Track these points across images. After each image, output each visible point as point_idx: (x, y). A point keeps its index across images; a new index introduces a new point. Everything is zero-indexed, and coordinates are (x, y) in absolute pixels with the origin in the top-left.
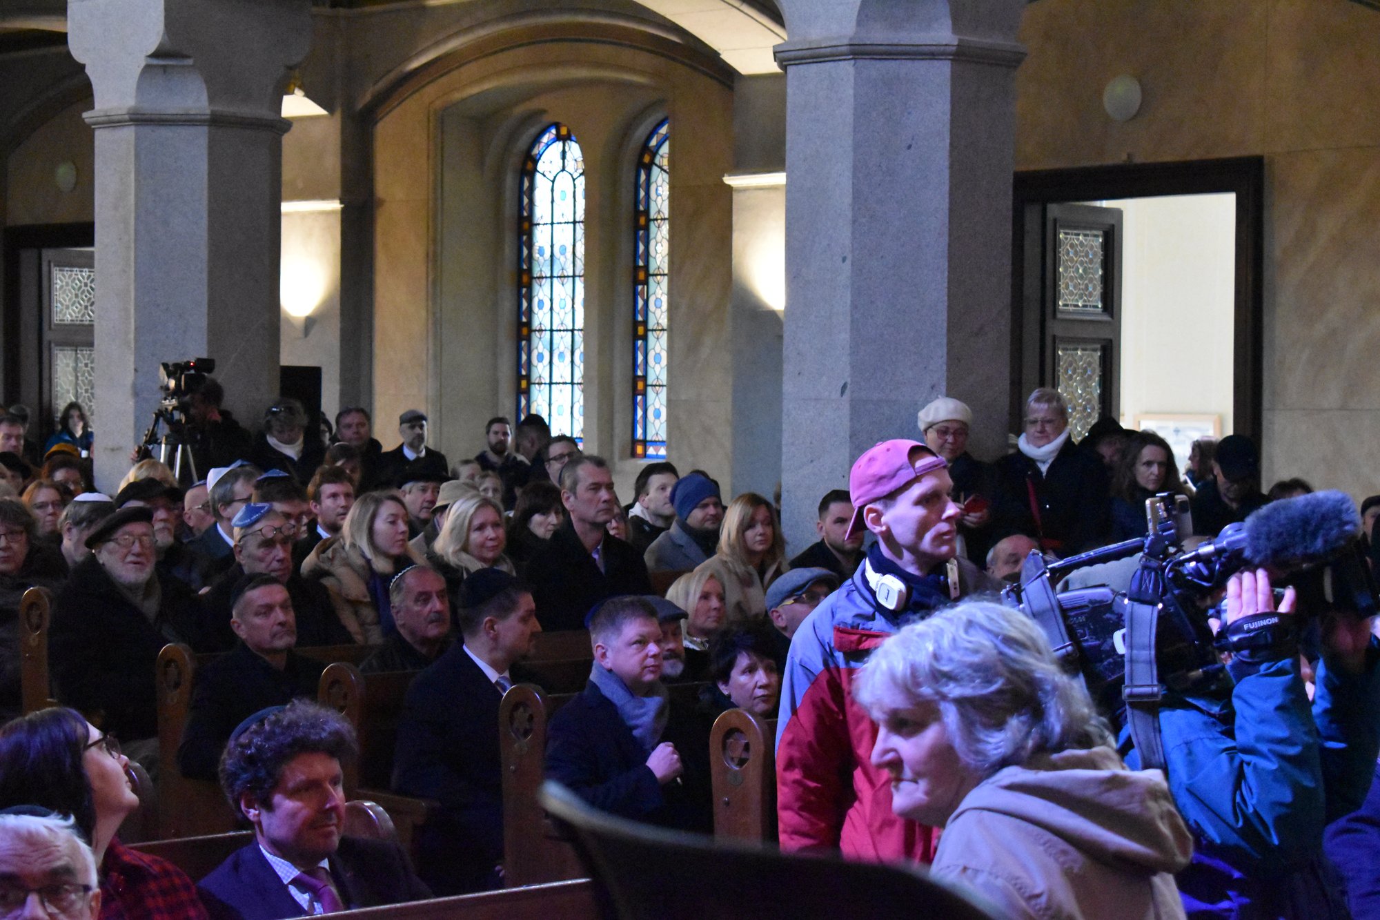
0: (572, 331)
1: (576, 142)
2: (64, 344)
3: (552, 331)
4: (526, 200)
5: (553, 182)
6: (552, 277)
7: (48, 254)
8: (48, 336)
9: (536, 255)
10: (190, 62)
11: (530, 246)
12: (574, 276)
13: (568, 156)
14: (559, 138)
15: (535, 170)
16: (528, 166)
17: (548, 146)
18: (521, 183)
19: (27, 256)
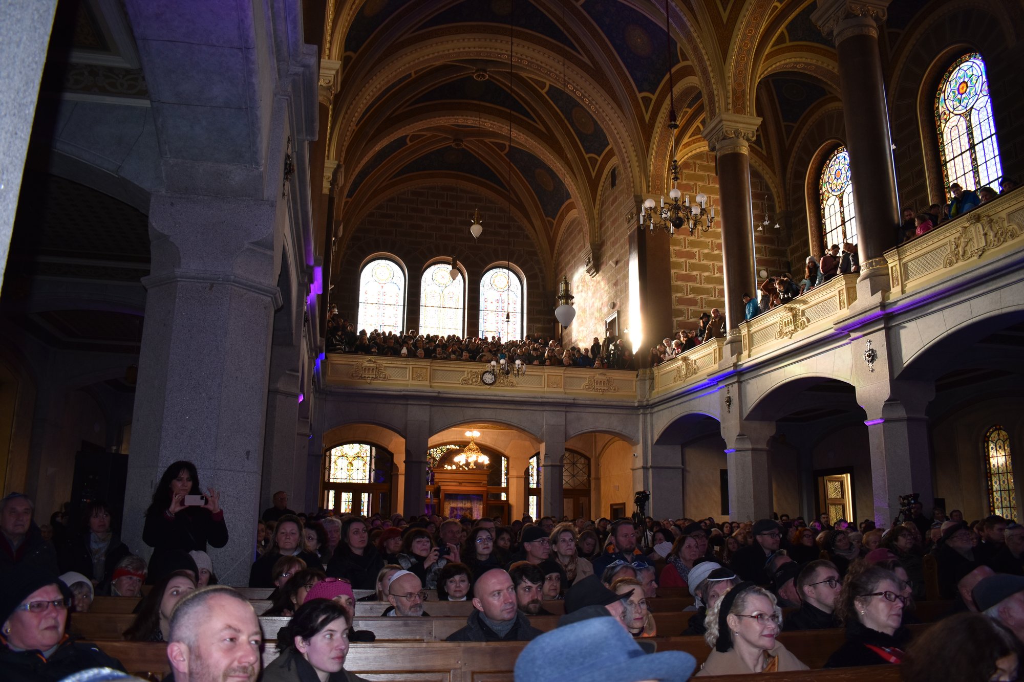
0: (1009, 490)
1: (1004, 430)
2: (832, 504)
3: (1001, 491)
4: (986, 450)
5: (996, 443)
6: (999, 474)
7: (826, 478)
8: (828, 502)
9: (992, 467)
10: (899, 402)
11: (989, 464)
12: (1007, 473)
13: (1001, 435)
14: (996, 429)
15: (989, 440)
16: (986, 440)
17: (993, 432)
18: (984, 445)
19: (820, 479)
